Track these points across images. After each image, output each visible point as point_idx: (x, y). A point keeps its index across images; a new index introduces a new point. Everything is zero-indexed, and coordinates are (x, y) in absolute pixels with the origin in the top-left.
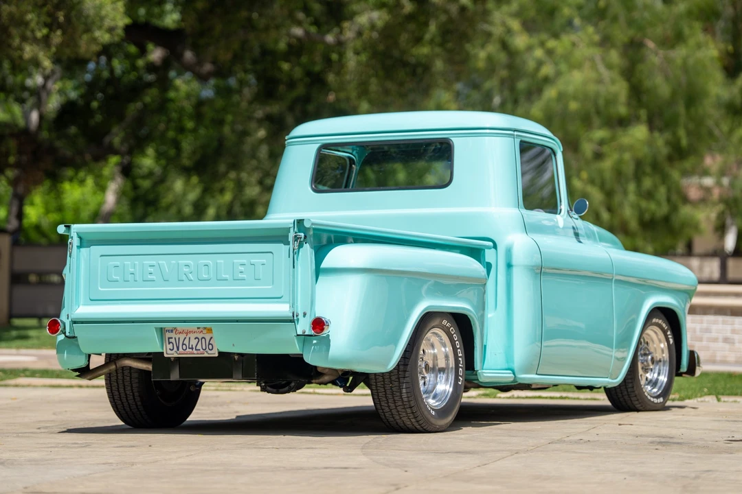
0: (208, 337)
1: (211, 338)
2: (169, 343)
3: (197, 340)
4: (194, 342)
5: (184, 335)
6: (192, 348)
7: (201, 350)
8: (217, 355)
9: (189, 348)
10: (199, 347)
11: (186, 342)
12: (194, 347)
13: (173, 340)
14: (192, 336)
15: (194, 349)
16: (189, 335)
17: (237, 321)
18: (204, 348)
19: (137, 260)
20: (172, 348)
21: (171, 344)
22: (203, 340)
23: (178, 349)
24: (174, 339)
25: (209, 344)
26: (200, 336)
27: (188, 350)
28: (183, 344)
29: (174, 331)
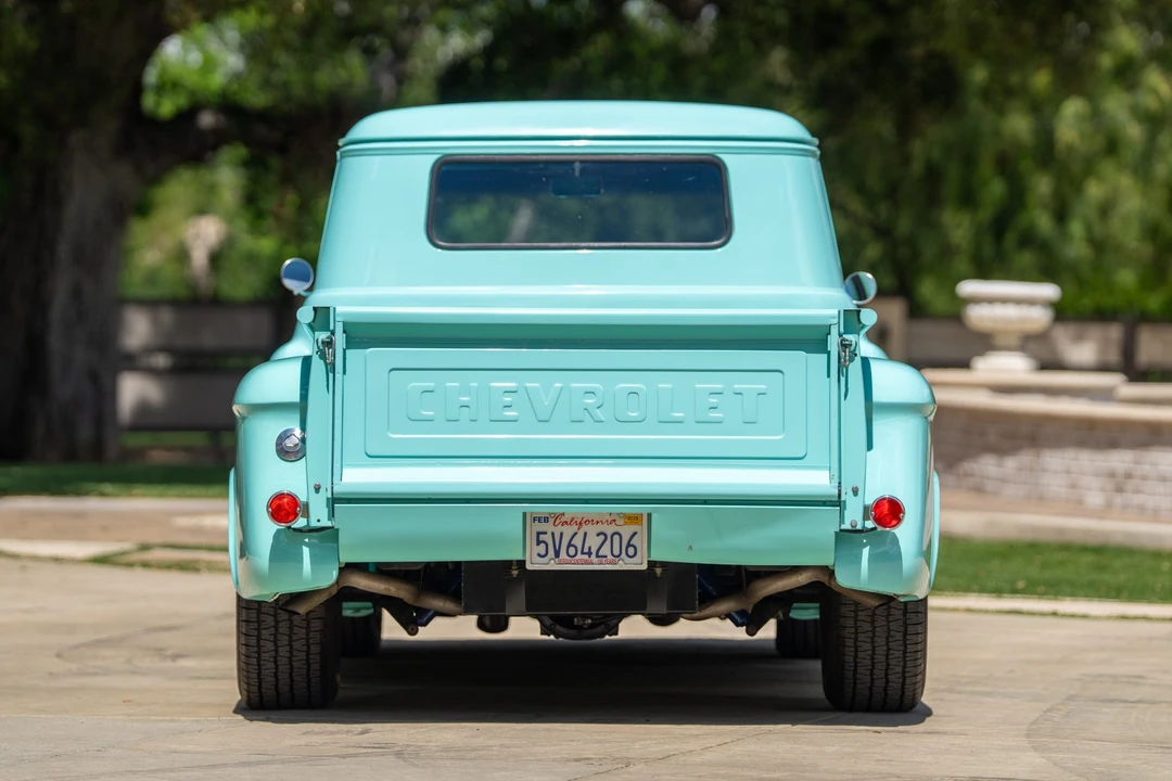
0: (626, 532)
1: (635, 534)
2: (539, 543)
3: (602, 537)
4: (593, 542)
5: (574, 528)
6: (590, 554)
7: (610, 557)
8: (644, 567)
9: (583, 553)
10: (605, 550)
11: (578, 541)
12: (594, 551)
13: (547, 538)
14: (592, 530)
15: (593, 556)
16: (585, 528)
17: (705, 502)
18: (616, 552)
19: (474, 381)
20: (543, 553)
21: (543, 545)
22: (616, 538)
23: (557, 554)
24: (549, 534)
25: (629, 545)
26: (609, 530)
27: (579, 556)
28: (570, 545)
29: (551, 521)
